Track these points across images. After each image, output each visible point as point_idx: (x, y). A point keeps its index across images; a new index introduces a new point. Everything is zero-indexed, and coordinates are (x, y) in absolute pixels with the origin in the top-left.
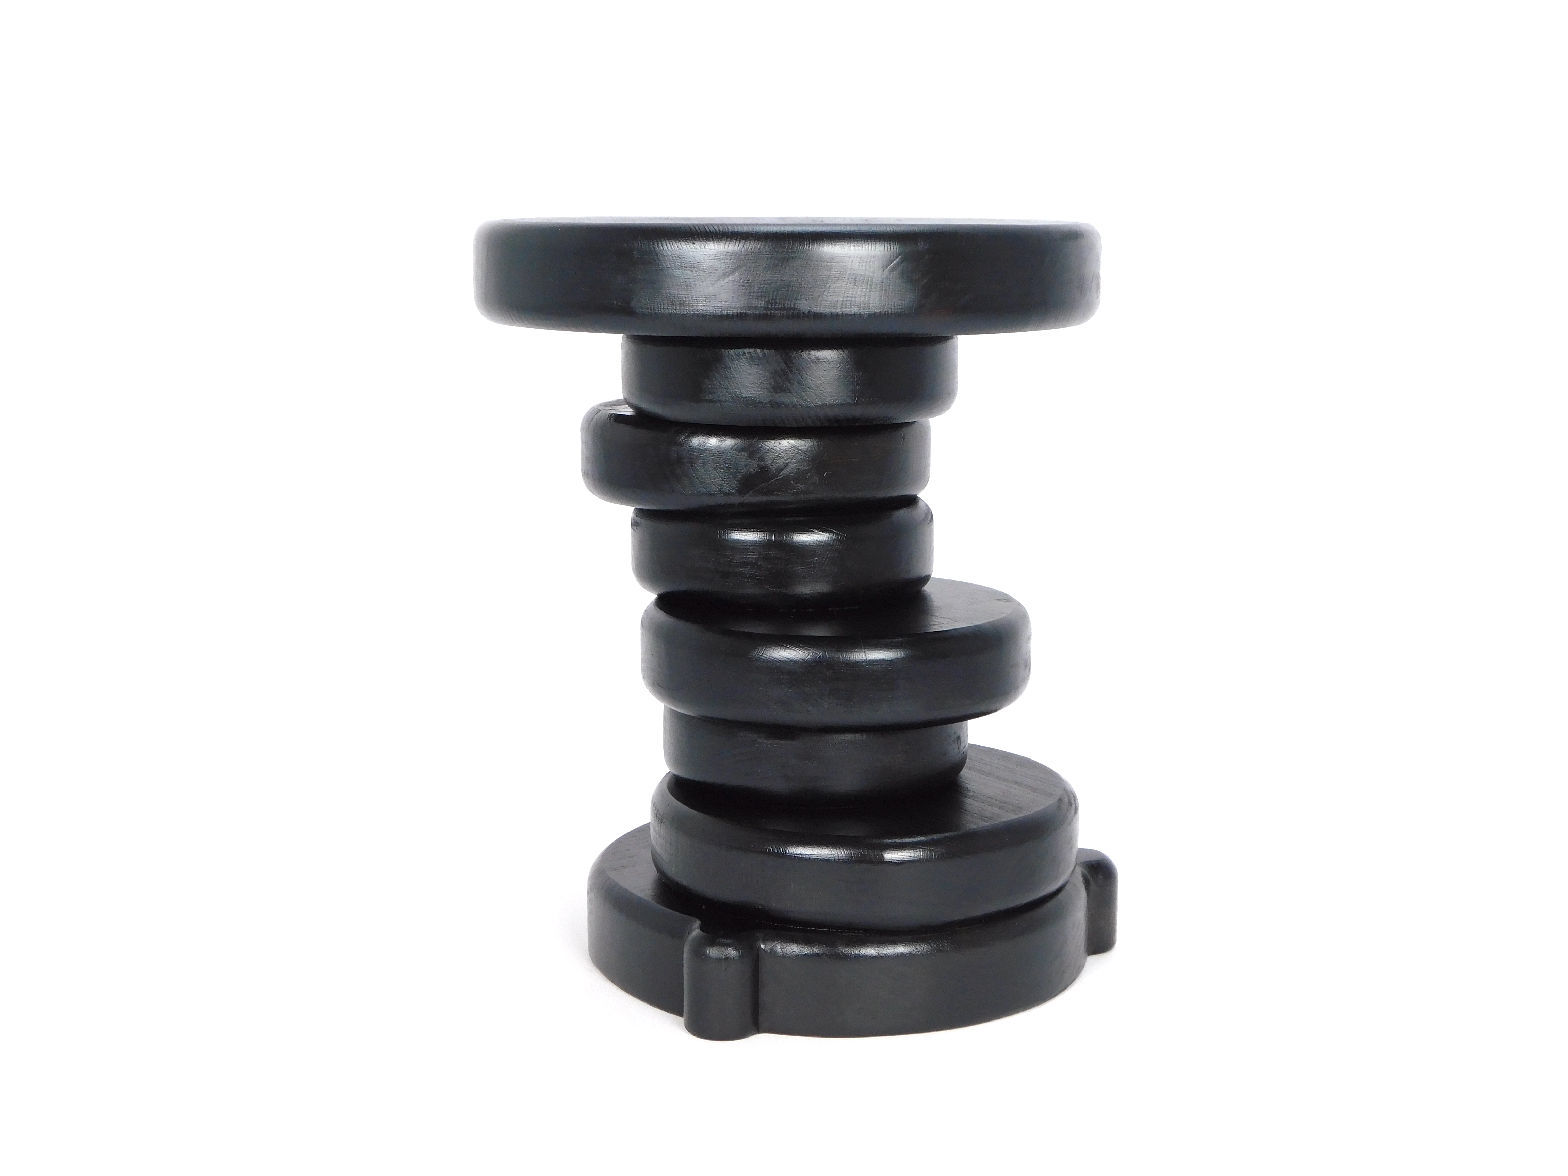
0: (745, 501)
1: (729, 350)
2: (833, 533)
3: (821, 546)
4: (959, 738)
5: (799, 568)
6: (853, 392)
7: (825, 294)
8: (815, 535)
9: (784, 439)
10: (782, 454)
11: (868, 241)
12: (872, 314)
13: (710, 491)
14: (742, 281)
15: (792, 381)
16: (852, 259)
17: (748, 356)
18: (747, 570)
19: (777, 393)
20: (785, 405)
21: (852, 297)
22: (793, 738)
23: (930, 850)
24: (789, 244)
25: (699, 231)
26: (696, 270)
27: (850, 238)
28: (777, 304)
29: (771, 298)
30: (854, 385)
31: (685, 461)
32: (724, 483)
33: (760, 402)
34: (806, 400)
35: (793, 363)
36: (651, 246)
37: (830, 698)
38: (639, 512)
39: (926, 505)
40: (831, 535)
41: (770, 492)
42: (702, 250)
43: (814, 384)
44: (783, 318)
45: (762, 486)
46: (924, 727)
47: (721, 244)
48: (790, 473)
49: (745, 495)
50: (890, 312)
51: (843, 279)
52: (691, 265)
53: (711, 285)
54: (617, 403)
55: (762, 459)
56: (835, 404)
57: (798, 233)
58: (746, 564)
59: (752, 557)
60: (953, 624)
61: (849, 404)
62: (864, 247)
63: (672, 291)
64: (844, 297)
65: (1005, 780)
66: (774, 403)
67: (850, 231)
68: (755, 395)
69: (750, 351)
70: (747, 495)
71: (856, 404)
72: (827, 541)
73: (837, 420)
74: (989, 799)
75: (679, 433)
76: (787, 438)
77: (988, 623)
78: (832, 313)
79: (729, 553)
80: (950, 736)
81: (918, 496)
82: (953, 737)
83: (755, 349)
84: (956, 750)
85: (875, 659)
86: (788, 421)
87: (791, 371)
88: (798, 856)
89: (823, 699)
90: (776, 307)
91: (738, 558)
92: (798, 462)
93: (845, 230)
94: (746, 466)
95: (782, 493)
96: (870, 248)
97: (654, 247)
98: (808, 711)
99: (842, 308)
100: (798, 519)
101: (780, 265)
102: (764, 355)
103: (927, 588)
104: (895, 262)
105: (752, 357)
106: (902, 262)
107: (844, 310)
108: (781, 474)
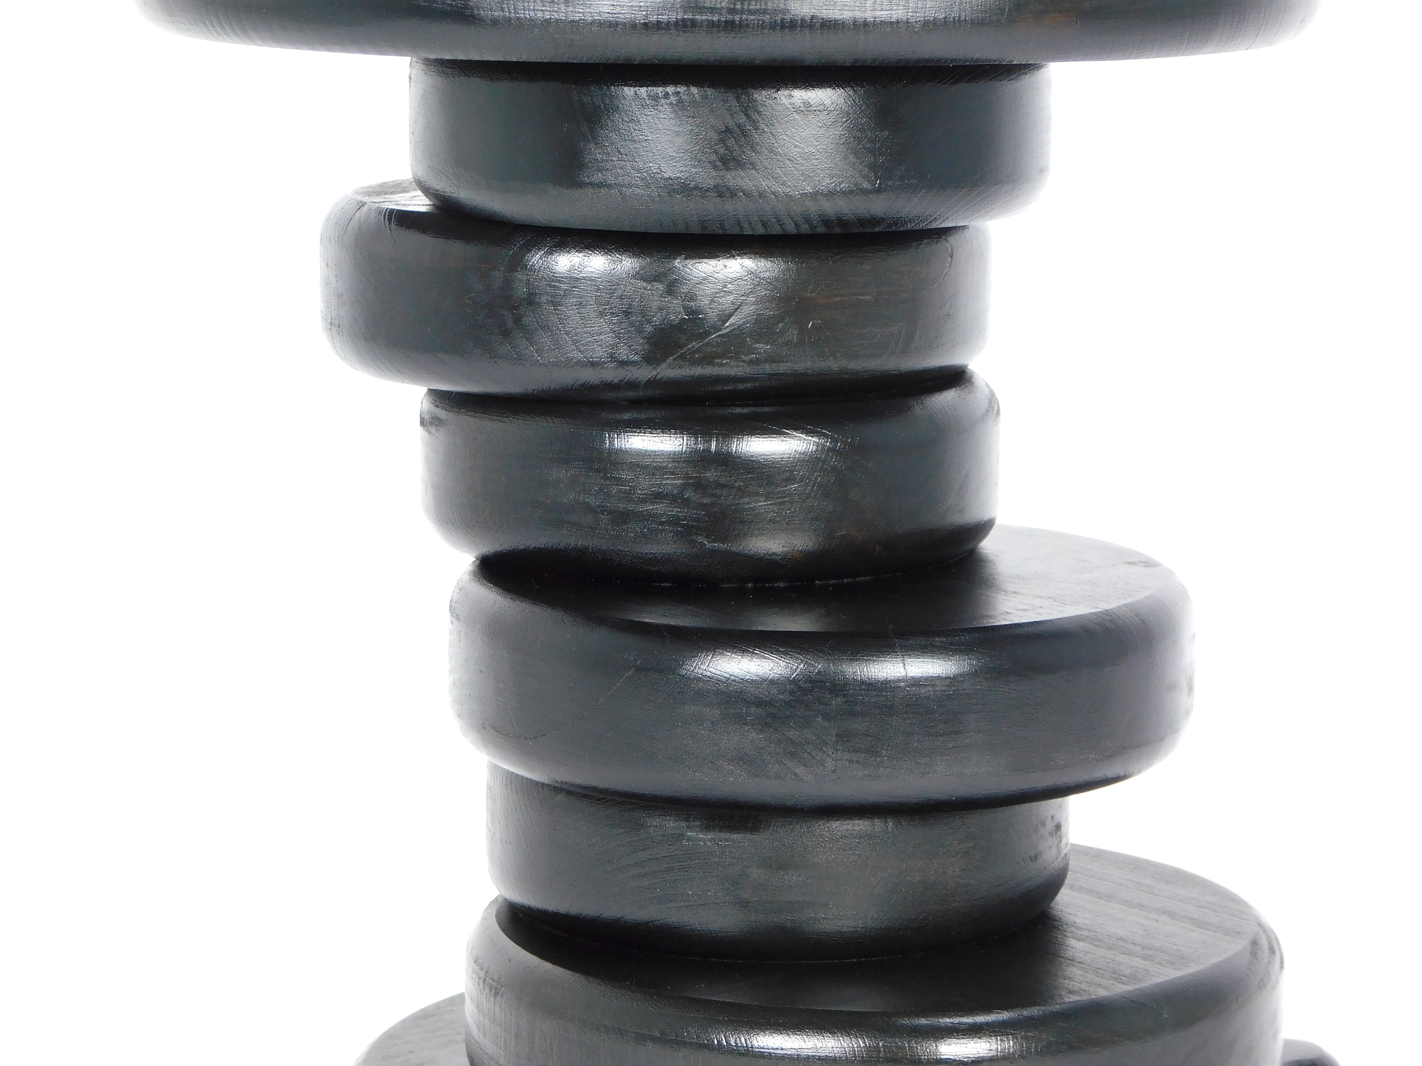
0: (659, 377)
1: (637, 88)
2: (825, 436)
4: (1058, 827)
5: (761, 504)
6: (873, 168)
8: (793, 442)
9: (733, 256)
10: (730, 286)
12: (928, 21)
13: (592, 357)
15: (758, 148)
17: (673, 99)
18: (660, 508)
19: (728, 169)
20: (744, 194)
22: (755, 829)
23: (1026, 1038)
30: (874, 155)
31: (544, 299)
32: (618, 343)
33: (696, 188)
34: (784, 184)
35: (759, 113)
37: (837, 750)
38: (439, 397)
39: (987, 385)
40: (822, 441)
41: (709, 359)
43: (798, 153)
44: (763, 28)
45: (692, 347)
46: (1001, 806)
48: (744, 323)
49: (658, 364)
50: (962, 18)
54: (397, 187)
55: (691, 296)
56: (838, 192)
58: (658, 497)
59: (671, 483)
60: (1060, 609)
61: (864, 192)
65: (1141, 906)
66: (724, 189)
68: (688, 175)
69: (679, 89)
70: (663, 365)
71: (878, 191)
72: (816, 451)
73: (842, 221)
74: (1120, 943)
75: (530, 246)
76: (739, 255)
77: (1125, 605)
78: (855, 21)
79: (626, 475)
80: (1043, 824)
81: (969, 367)
82: (1050, 825)
83: (687, 86)
84: (1054, 851)
85: (923, 675)
86: (750, 224)
87: (757, 129)
88: (776, 1051)
89: (824, 752)
90: (751, 7)
91: (644, 485)
92: (760, 301)
94: (661, 309)
95: (728, 361)
98: (796, 775)
99: (875, 10)
100: (759, 410)
102: (705, 97)
103: (988, 545)
105: (680, 101)
107: (878, 13)
108: (727, 325)
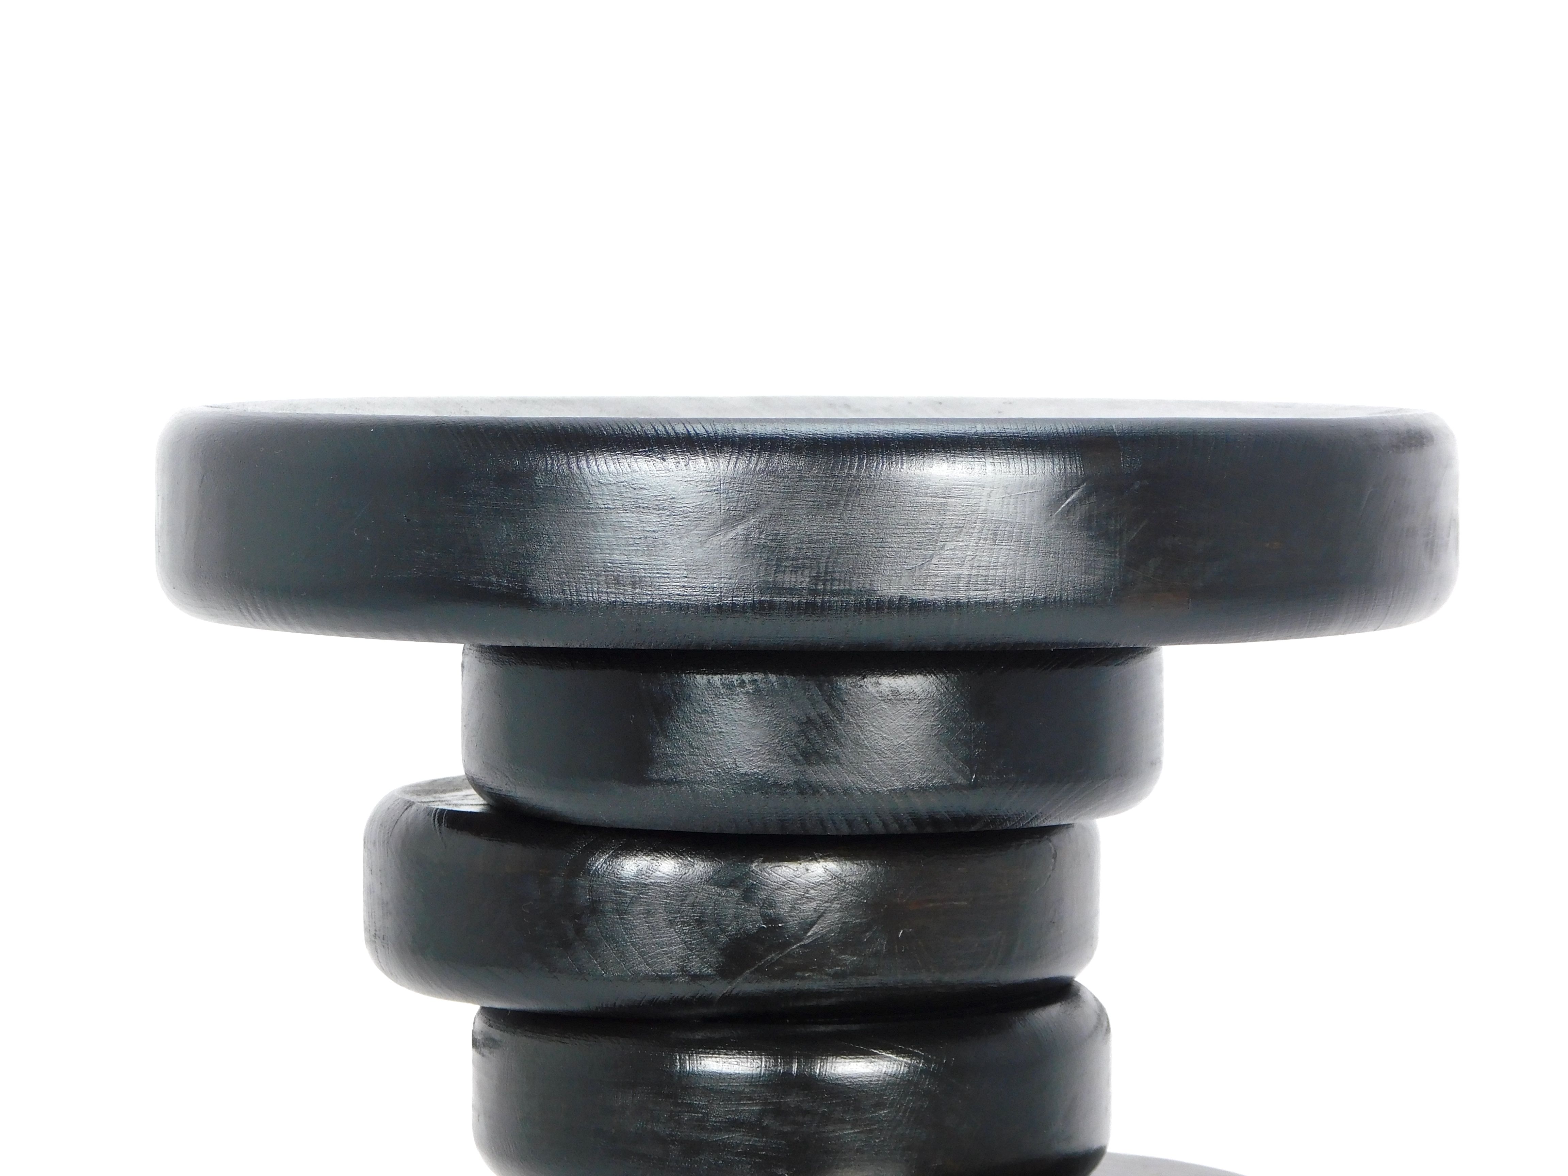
0: (734, 992)
1: (710, 676)
2: (918, 1056)
3: (894, 1084)
5: (848, 1132)
6: (968, 761)
7: (935, 561)
8: (882, 1063)
9: (815, 859)
10: (812, 891)
11: (1020, 454)
12: (1028, 602)
13: (661, 971)
14: (763, 536)
15: (842, 740)
16: (987, 490)
17: (750, 688)
18: (736, 1137)
19: (810, 764)
20: (827, 791)
21: (987, 568)
24: (861, 460)
25: (673, 433)
26: (668, 513)
27: (984, 448)
28: (837, 583)
29: (822, 570)
30: (969, 748)
31: (608, 907)
32: (690, 955)
33: (775, 784)
34: (871, 779)
35: (844, 702)
36: (574, 466)
38: (491, 1015)
39: (1096, 1000)
40: (914, 1062)
41: (789, 972)
42: (681, 473)
43: (887, 745)
44: (847, 610)
45: (773, 958)
47: (721, 460)
48: (828, 932)
49: (734, 978)
50: (1064, 598)
51: (971, 530)
52: (657, 503)
53: (699, 545)
54: (448, 785)
55: (770, 903)
56: (930, 788)
57: (879, 437)
58: (734, 1125)
59: (749, 1110)
61: (958, 787)
62: (1012, 466)
63: (618, 557)
64: (972, 567)
66: (806, 786)
67: (983, 434)
68: (766, 770)
69: (756, 677)
70: (740, 979)
71: (974, 786)
72: (908, 1073)
73: (934, 820)
75: (593, 849)
76: (821, 858)
78: (947, 602)
81: (1076, 979)
83: (765, 673)
86: (834, 823)
87: (841, 719)
90: (834, 588)
91: (719, 1111)
92: (845, 908)
93: (973, 431)
94: (736, 917)
95: (810, 974)
96: (1025, 467)
97: (579, 468)
100: (844, 1027)
101: (842, 502)
102: (784, 685)
104: (1073, 496)
105: (757, 690)
106: (1088, 494)
107: (972, 593)
108: (809, 934)
